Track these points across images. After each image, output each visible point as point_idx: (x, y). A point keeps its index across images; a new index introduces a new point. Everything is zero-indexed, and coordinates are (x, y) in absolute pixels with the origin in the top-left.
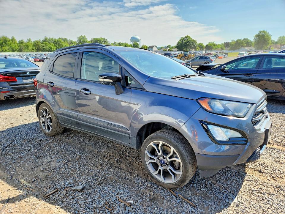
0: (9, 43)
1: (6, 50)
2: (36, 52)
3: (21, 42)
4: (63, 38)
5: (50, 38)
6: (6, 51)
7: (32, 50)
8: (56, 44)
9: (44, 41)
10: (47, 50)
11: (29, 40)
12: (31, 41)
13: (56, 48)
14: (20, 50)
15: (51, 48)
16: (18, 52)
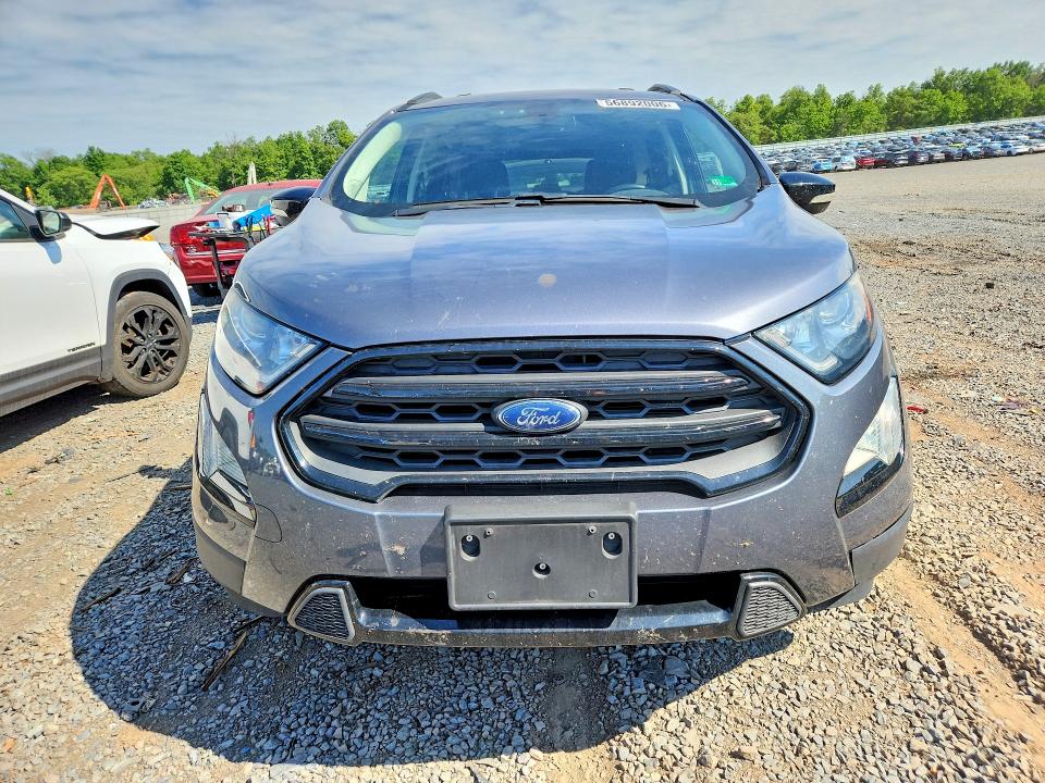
0: (807, 109)
1: (789, 136)
2: (886, 131)
3: (846, 102)
4: (1011, 64)
5: (952, 73)
6: (789, 138)
7: (873, 128)
8: (973, 91)
9: (927, 86)
10: (928, 119)
11: (875, 92)
12: (882, 94)
13: (966, 108)
14: (833, 131)
15: (945, 110)
16: (824, 137)
